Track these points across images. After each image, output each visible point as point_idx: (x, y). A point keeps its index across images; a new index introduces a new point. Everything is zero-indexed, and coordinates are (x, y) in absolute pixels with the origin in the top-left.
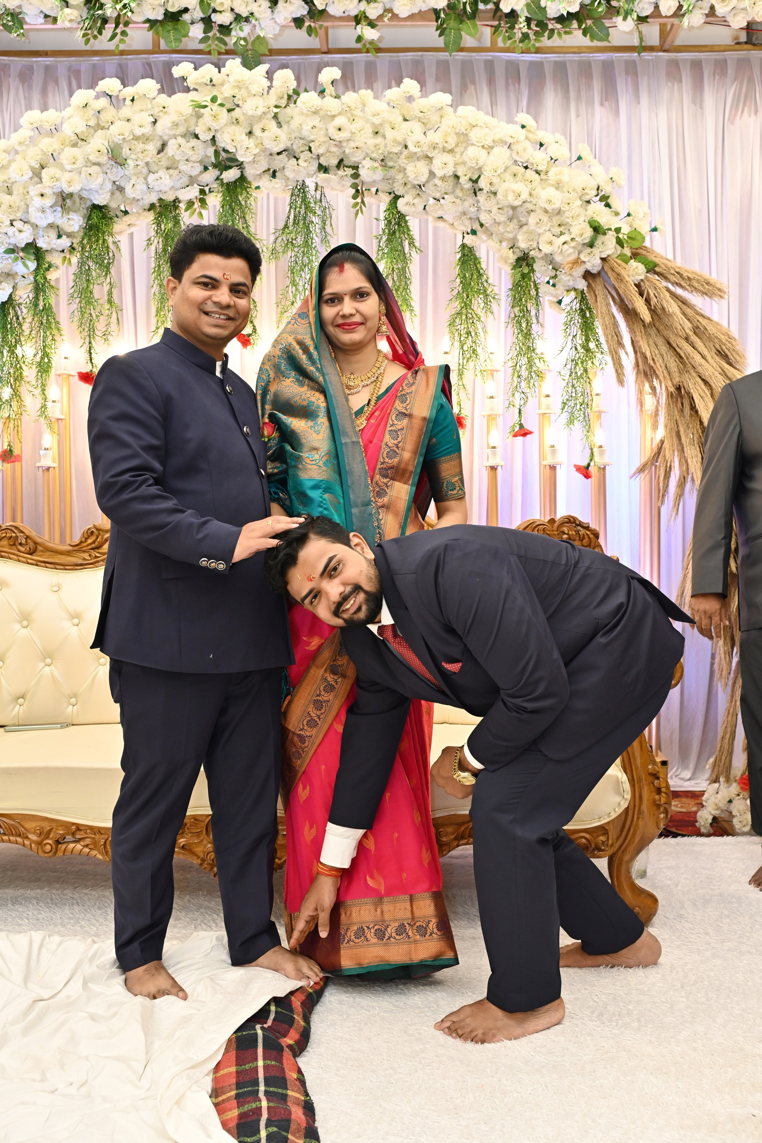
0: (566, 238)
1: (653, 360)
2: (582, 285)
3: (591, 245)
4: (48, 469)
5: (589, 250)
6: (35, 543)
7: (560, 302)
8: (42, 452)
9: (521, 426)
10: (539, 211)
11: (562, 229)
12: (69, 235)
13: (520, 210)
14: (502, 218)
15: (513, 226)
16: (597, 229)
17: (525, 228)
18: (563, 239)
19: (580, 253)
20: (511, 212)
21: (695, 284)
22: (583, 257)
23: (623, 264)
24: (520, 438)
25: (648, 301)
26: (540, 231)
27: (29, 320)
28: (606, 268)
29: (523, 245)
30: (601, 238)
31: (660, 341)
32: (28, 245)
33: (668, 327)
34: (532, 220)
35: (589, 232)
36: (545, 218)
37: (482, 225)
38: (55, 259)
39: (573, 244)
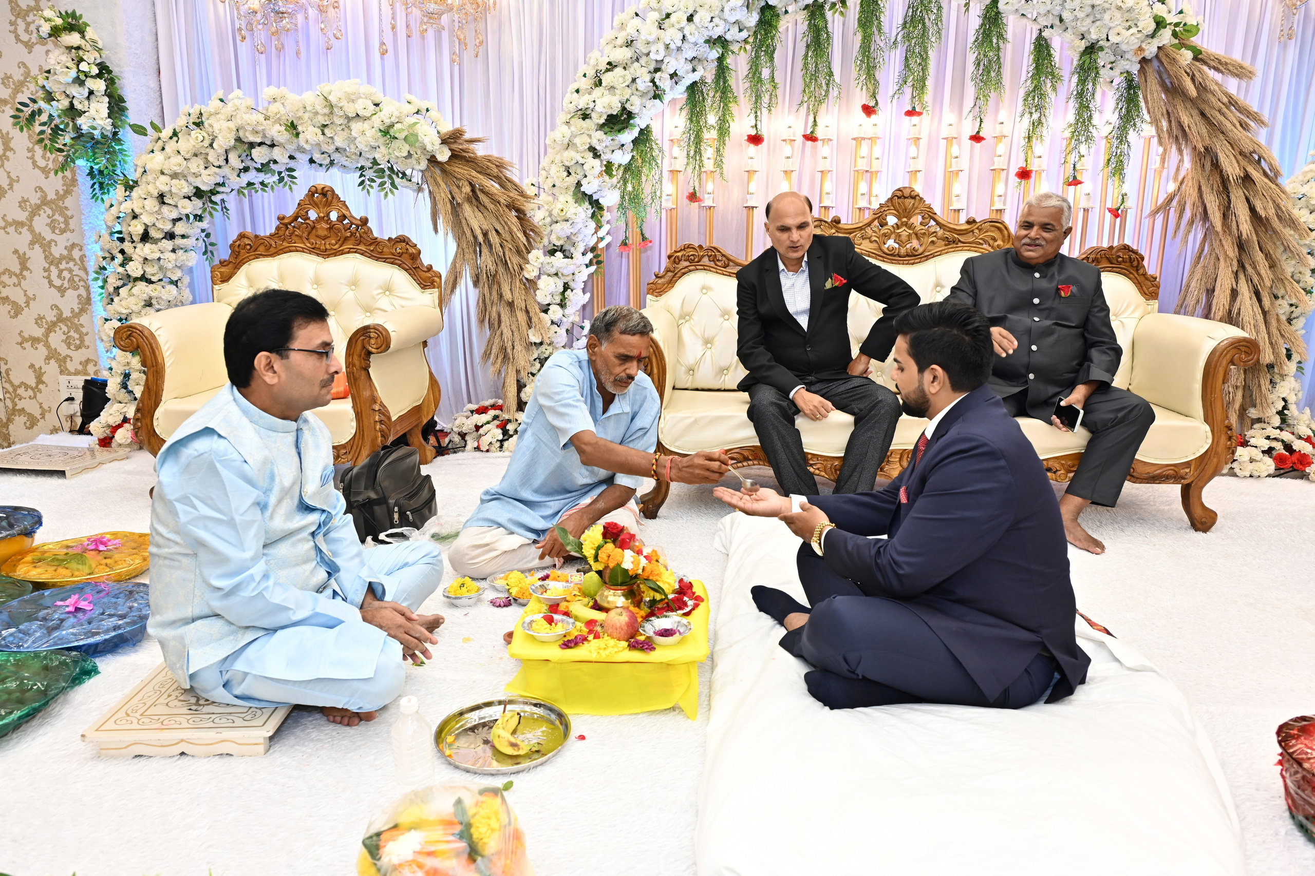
0: (1134, 30)
1: (1189, 127)
2: (1135, 69)
3: (1153, 36)
4: (710, 208)
5: (1150, 40)
6: (729, 260)
7: (1112, 82)
8: (706, 196)
9: (1075, 177)
10: (1113, 9)
11: (1128, 24)
12: (748, 29)
13: (1097, 8)
14: (1081, 15)
15: (1089, 21)
16: (1160, 23)
17: (1098, 23)
18: (1131, 31)
19: (1142, 42)
20: (1090, 9)
21: (1231, 68)
22: (1144, 46)
23: (1177, 51)
24: (1073, 187)
25: (1193, 80)
26: (1112, 25)
27: (711, 94)
28: (1161, 55)
29: (1094, 36)
30: (1162, 31)
31: (1195, 113)
32: (719, 37)
33: (1206, 102)
34: (1107, 16)
35: (1153, 26)
36: (1118, 14)
37: (1061, 20)
38: (735, 47)
39: (1139, 35)
